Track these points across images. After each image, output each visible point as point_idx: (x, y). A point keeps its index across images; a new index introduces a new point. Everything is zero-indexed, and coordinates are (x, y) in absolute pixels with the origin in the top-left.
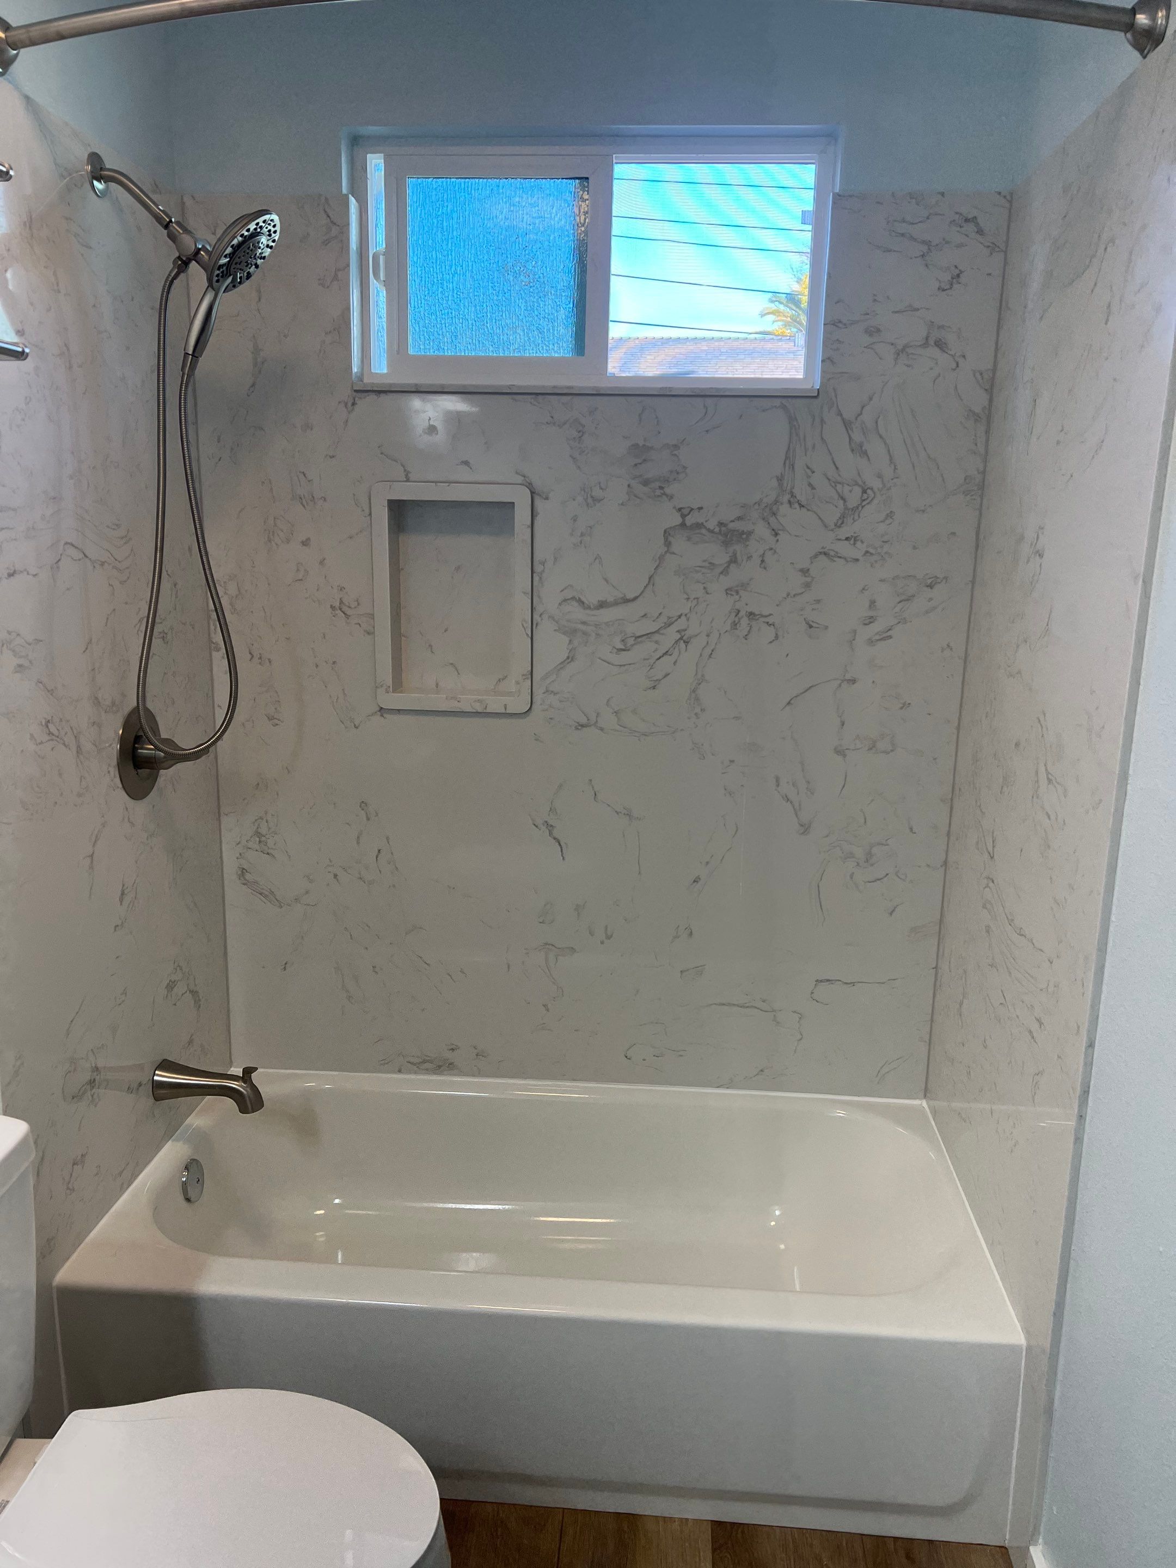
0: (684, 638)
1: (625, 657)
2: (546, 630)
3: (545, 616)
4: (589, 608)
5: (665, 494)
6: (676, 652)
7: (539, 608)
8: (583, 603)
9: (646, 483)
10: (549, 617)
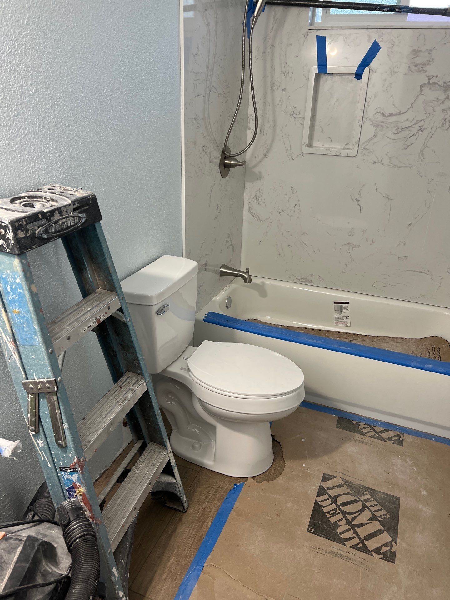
0: (422, 129)
1: (396, 136)
2: (367, 124)
3: (368, 119)
4: (385, 116)
5: (423, 70)
6: (417, 135)
7: (366, 116)
8: (383, 114)
9: (416, 66)
10: (370, 119)
